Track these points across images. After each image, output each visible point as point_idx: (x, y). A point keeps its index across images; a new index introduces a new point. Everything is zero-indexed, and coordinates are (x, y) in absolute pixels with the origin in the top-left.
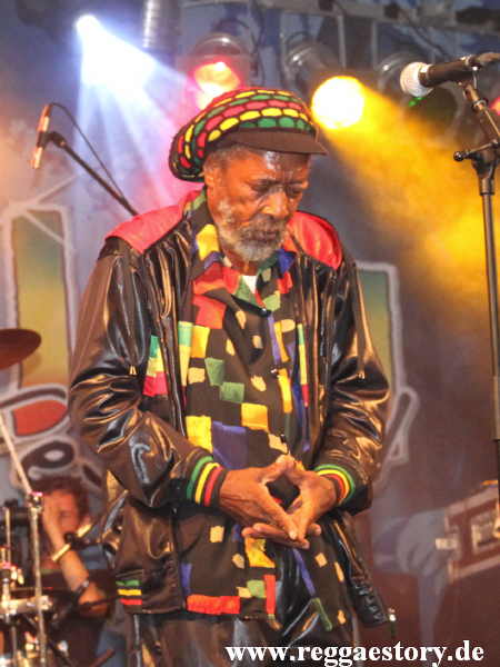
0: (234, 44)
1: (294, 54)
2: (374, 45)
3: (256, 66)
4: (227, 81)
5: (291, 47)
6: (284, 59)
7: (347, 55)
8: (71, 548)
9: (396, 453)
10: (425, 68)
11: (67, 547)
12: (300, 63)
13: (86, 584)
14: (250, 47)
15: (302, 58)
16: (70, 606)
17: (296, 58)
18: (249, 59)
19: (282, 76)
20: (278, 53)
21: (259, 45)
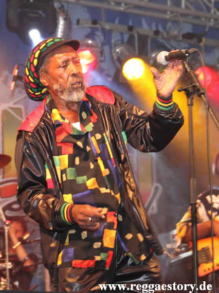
0: (94, 43)
1: (117, 48)
2: (149, 46)
3: (102, 53)
4: (90, 58)
5: (116, 45)
6: (113, 50)
7: (139, 50)
8: (21, 244)
9: (153, 209)
10: (167, 53)
11: (19, 243)
12: (120, 52)
13: (27, 258)
14: (100, 45)
15: (120, 50)
16: (20, 267)
17: (118, 50)
18: (99, 50)
19: (112, 57)
20: (111, 48)
21: (103, 44)
